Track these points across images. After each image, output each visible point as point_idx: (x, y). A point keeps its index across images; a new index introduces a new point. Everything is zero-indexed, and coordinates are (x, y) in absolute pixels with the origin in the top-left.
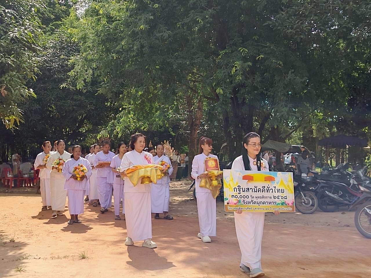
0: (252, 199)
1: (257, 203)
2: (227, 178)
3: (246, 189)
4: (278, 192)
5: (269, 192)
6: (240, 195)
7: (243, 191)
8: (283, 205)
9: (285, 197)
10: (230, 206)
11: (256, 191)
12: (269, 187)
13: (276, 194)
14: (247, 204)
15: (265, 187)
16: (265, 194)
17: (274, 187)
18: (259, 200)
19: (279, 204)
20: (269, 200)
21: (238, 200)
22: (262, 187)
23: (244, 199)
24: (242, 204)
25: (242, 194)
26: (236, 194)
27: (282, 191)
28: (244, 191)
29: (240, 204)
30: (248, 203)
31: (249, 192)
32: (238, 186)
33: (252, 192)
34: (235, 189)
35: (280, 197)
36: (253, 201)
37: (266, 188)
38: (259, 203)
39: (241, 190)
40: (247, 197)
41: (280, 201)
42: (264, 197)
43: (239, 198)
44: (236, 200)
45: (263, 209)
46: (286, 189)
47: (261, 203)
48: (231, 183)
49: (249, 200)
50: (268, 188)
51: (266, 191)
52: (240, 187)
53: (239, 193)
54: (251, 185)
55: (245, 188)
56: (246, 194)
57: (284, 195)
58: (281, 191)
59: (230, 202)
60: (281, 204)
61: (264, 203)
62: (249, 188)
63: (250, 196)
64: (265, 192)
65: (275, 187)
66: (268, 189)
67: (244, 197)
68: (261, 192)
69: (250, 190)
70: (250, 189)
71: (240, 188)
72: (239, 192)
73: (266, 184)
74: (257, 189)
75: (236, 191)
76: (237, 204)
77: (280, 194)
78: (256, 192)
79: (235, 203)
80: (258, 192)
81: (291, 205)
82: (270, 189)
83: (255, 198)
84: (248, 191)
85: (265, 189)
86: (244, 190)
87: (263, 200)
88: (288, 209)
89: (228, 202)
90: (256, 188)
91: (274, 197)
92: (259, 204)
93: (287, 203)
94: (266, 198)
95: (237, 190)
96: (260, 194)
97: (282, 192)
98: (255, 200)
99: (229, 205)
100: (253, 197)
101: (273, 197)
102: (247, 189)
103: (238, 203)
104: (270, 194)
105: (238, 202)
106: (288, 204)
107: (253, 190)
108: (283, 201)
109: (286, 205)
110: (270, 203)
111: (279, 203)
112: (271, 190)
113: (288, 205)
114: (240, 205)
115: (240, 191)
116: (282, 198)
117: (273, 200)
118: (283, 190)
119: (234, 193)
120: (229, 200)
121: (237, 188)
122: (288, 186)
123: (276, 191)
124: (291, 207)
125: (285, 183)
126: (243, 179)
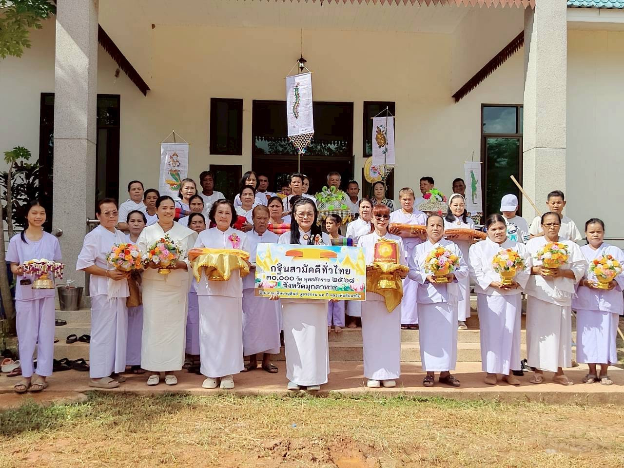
0: (299, 282)
1: (306, 287)
2: (261, 255)
3: (291, 268)
4: (340, 273)
5: (326, 273)
6: (280, 275)
7: (285, 271)
9: (351, 281)
10: (263, 290)
11: (305, 270)
12: (327, 266)
13: (338, 276)
14: (290, 287)
16: (320, 275)
17: (335, 267)
18: (309, 283)
19: (341, 289)
20: (325, 283)
21: (277, 283)
22: (316, 266)
23: (286, 281)
24: (282, 288)
25: (284, 274)
26: (275, 274)
27: (348, 272)
28: (287, 271)
29: (278, 287)
30: (292, 286)
31: (294, 272)
32: (278, 265)
33: (300, 272)
34: (273, 268)
35: (343, 280)
36: (301, 285)
38: (309, 287)
39: (283, 269)
40: (291, 279)
41: (343, 286)
42: (318, 278)
43: (278, 279)
44: (274, 282)
45: (315, 295)
46: (353, 268)
47: (313, 287)
48: (268, 260)
49: (295, 282)
51: (322, 271)
52: (281, 265)
53: (279, 274)
54: (299, 263)
55: (288, 268)
56: (289, 274)
57: (349, 277)
58: (345, 272)
59: (263, 285)
60: (343, 289)
61: (318, 287)
62: (294, 268)
63: (295, 278)
64: (320, 273)
65: (337, 266)
67: (287, 278)
68: (313, 272)
72: (279, 272)
73: (323, 262)
74: (307, 268)
75: (275, 271)
76: (274, 288)
77: (343, 276)
78: (306, 272)
79: (272, 286)
80: (309, 272)
81: (359, 290)
82: (328, 268)
83: (303, 280)
84: (293, 270)
85: (321, 268)
86: (287, 269)
87: (316, 283)
88: (355, 296)
90: (305, 268)
91: (333, 279)
93: (354, 288)
95: (277, 269)
96: (312, 275)
98: (303, 282)
99: (262, 288)
100: (301, 279)
101: (331, 280)
103: (276, 287)
104: (328, 275)
105: (276, 285)
106: (356, 290)
107: (302, 270)
108: (347, 286)
109: (352, 290)
110: (327, 287)
111: (341, 287)
112: (329, 270)
113: (355, 291)
116: (345, 282)
117: (331, 283)
118: (348, 271)
119: (271, 274)
120: (261, 282)
121: (277, 267)
122: (357, 265)
123: (338, 271)
124: (359, 293)
125: (353, 261)
126: (286, 255)
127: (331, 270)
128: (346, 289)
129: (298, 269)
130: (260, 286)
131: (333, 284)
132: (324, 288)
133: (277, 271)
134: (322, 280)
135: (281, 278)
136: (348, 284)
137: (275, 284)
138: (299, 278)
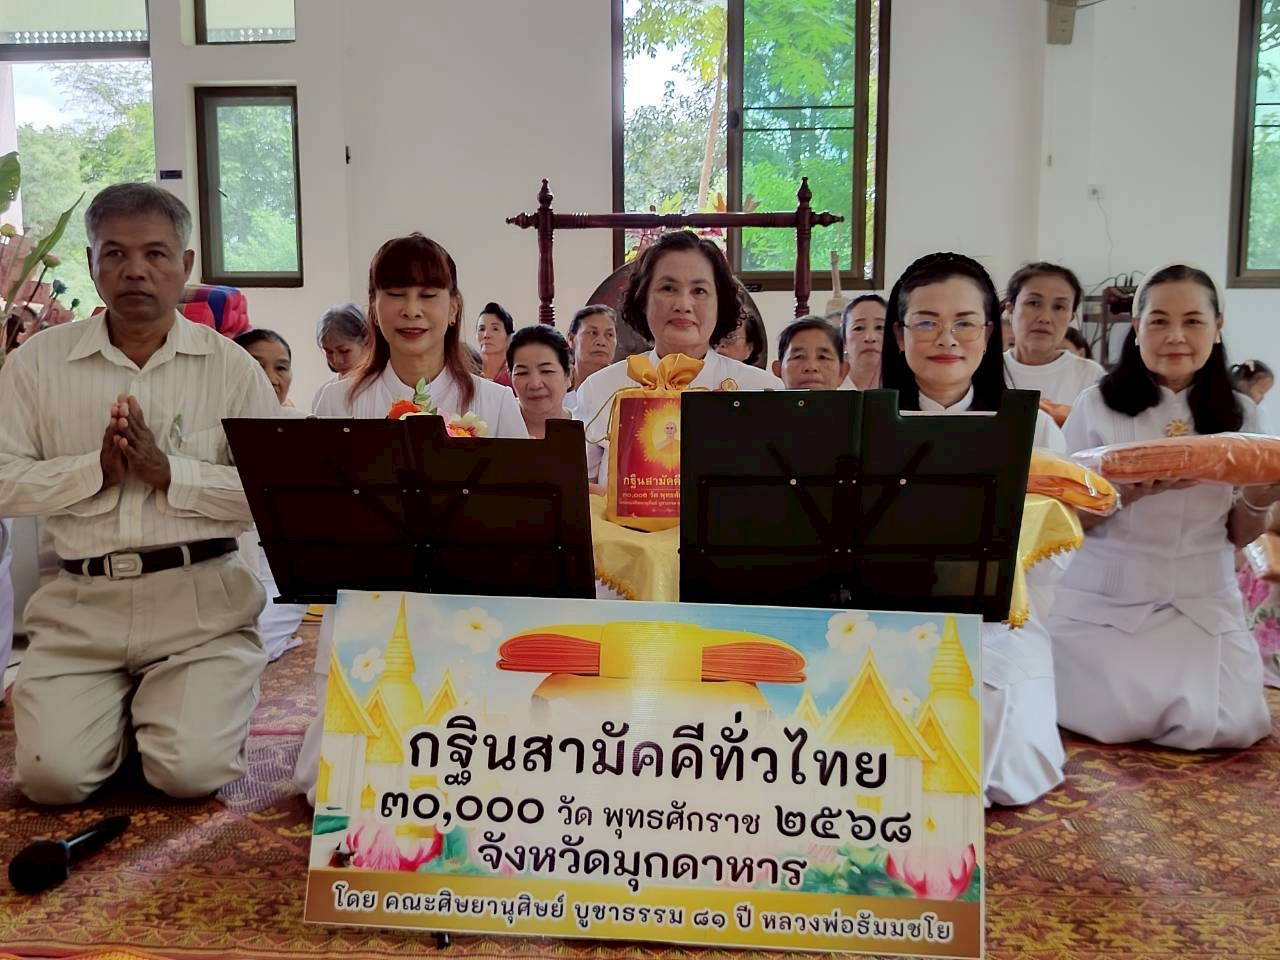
0: (575, 832)
1: (614, 863)
2: (359, 661)
3: (528, 743)
4: (824, 780)
5: (740, 776)
6: (460, 791)
7: (492, 765)
8: (868, 892)
9: (892, 828)
10: (356, 882)
11: (611, 759)
12: (745, 733)
13: (810, 798)
14: (520, 867)
15: (700, 737)
16: (703, 792)
17: (792, 738)
18: (638, 841)
19: (827, 880)
20: (731, 843)
21: (439, 838)
22: (677, 734)
23: (497, 829)
24: (473, 872)
25: (486, 783)
26: (433, 781)
27: (871, 772)
28: (502, 762)
29: (448, 866)
30: (529, 859)
31: (547, 767)
32: (451, 725)
33: (580, 768)
34: (425, 745)
35: (842, 826)
36: (583, 850)
37: (712, 737)
38: (634, 868)
39: (480, 752)
40: (531, 810)
41: (842, 861)
42: (686, 812)
43: (447, 816)
44: (422, 833)
45: (667, 917)
47: (657, 863)
48: (393, 696)
49: (549, 833)
50: (727, 738)
51: (710, 764)
52: (473, 726)
53: (453, 779)
54: (575, 713)
55: (512, 740)
57: (881, 804)
58: (853, 771)
59: (362, 850)
60: (843, 884)
61: (682, 866)
62: (547, 742)
63: (551, 806)
64: (698, 774)
65: (802, 732)
66: (727, 747)
67: (500, 810)
68: (659, 772)
69: (564, 760)
70: (563, 747)
71: (469, 733)
72: (456, 768)
74: (621, 745)
75: (434, 762)
76: (424, 868)
77: (844, 796)
78: (618, 770)
79: (411, 857)
80: (637, 771)
81: (941, 890)
82: (747, 748)
83: (599, 818)
84: (539, 760)
85: (704, 746)
86: (501, 752)
87: (673, 842)
88: (913, 927)
89: (344, 849)
90: (612, 745)
91: (782, 819)
92: (636, 872)
93: (909, 880)
94: (707, 824)
95: (445, 750)
96: (652, 791)
97: (867, 778)
98: (598, 836)
99: (351, 868)
100: (583, 816)
101: (769, 822)
102: (535, 746)
103: (434, 862)
104: (751, 794)
105: (437, 850)
106: (921, 888)
107: (591, 756)
108: (866, 860)
109: (897, 890)
110: (742, 870)
111: (829, 870)
112: (755, 757)
113: (914, 896)
114: (454, 873)
115: (465, 763)
116: (855, 834)
117: (770, 843)
118: (875, 765)
119: (411, 780)
120: (351, 830)
121: (443, 734)
122: (930, 727)
123: (810, 767)
124: (944, 910)
125: (902, 703)
126: (501, 665)
127: (765, 758)
128: (862, 882)
129: (572, 749)
130: (339, 859)
131: (784, 848)
132: (727, 870)
133: (448, 766)
134: (714, 819)
135: (469, 808)
136: (873, 853)
137: (428, 844)
138: (574, 807)
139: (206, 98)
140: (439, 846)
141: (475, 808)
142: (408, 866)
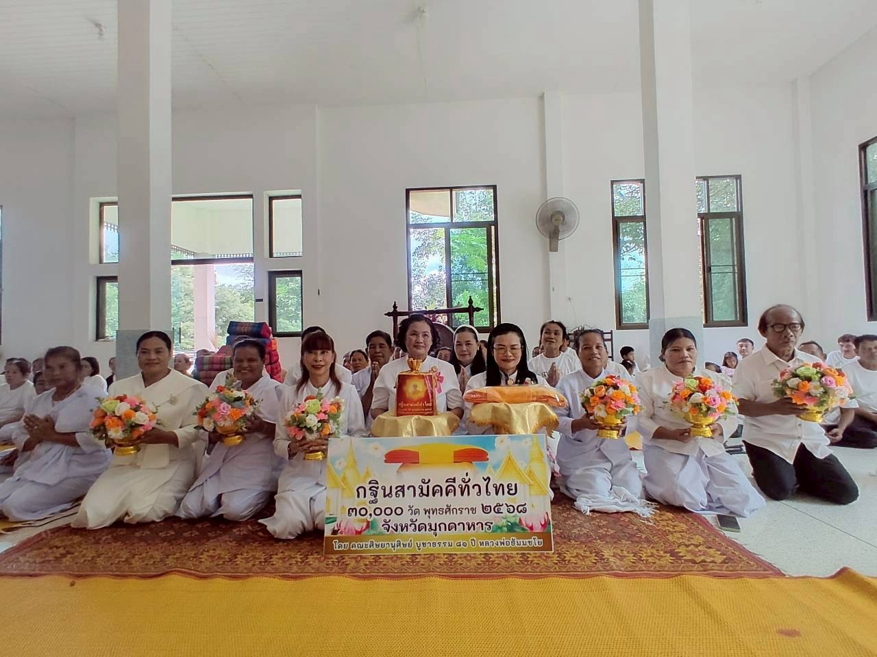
0: (414, 517)
1: (428, 527)
2: (337, 462)
3: (396, 488)
4: (497, 493)
5: (469, 494)
6: (374, 506)
7: (385, 496)
8: (514, 531)
9: (520, 508)
10: (341, 540)
11: (425, 491)
12: (469, 480)
13: (492, 500)
14: (396, 531)
15: (454, 482)
16: (455, 501)
17: (485, 480)
18: (435, 519)
19: (500, 528)
20: (467, 518)
21: (368, 522)
22: (447, 481)
23: (388, 518)
24: (381, 534)
25: (383, 502)
26: (365, 503)
27: (512, 490)
28: (388, 495)
29: (372, 532)
30: (399, 528)
31: (403, 496)
32: (370, 483)
33: (414, 495)
34: (361, 491)
36: (417, 523)
37: (459, 482)
38: (434, 529)
39: (380, 492)
40: (398, 511)
41: (504, 521)
42: (451, 508)
43: (371, 515)
44: (362, 521)
45: (447, 544)
46: (523, 482)
47: (442, 526)
48: (350, 474)
49: (405, 519)
50: (463, 482)
51: (458, 491)
52: (377, 483)
53: (372, 502)
54: (412, 476)
55: (391, 487)
56: (393, 502)
57: (517, 500)
58: (506, 490)
59: (342, 528)
60: (505, 529)
61: (451, 527)
62: (403, 487)
63: (406, 509)
64: (455, 495)
65: (489, 478)
66: (464, 485)
67: (388, 511)
68: (441, 495)
69: (409, 492)
70: (408, 488)
71: (376, 485)
72: (373, 498)
73: (459, 472)
74: (428, 487)
75: (365, 496)
76: (363, 533)
77: (504, 499)
78: (428, 495)
79: (359, 530)
80: (434, 495)
81: (538, 529)
82: (470, 485)
83: (422, 512)
84: (401, 493)
85: (456, 485)
86: (387, 492)
87: (447, 519)
88: (529, 542)
89: (336, 529)
90: (425, 487)
91: (484, 508)
92: (436, 530)
93: (527, 526)
94: (459, 512)
95: (368, 492)
96: (439, 501)
97: (511, 492)
98: (422, 519)
99: (339, 535)
100: (417, 512)
101: (479, 509)
102: (399, 489)
103: (367, 531)
104: (473, 500)
105: (368, 527)
106: (531, 528)
107: (418, 491)
108: (513, 520)
109: (523, 529)
110: (471, 526)
111: (500, 524)
112: (473, 487)
113: (529, 531)
114: (374, 534)
115: (375, 496)
116: (508, 512)
117: (480, 516)
118: (513, 487)
119: (357, 503)
120: (338, 521)
121: (367, 487)
122: (530, 473)
123: (492, 490)
124: (539, 535)
125: (521, 465)
126: (386, 461)
127: (477, 487)
128: (512, 528)
129: (411, 489)
130: (334, 532)
131: (485, 518)
132: (466, 527)
133: (370, 497)
134: (461, 510)
135: (378, 512)
136: (514, 517)
137: (365, 525)
138: (413, 509)
139: (273, 275)
140: (369, 525)
141: (379, 511)
142: (359, 533)
